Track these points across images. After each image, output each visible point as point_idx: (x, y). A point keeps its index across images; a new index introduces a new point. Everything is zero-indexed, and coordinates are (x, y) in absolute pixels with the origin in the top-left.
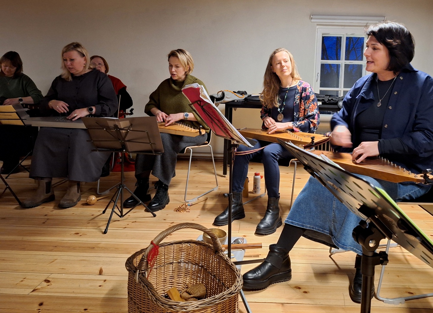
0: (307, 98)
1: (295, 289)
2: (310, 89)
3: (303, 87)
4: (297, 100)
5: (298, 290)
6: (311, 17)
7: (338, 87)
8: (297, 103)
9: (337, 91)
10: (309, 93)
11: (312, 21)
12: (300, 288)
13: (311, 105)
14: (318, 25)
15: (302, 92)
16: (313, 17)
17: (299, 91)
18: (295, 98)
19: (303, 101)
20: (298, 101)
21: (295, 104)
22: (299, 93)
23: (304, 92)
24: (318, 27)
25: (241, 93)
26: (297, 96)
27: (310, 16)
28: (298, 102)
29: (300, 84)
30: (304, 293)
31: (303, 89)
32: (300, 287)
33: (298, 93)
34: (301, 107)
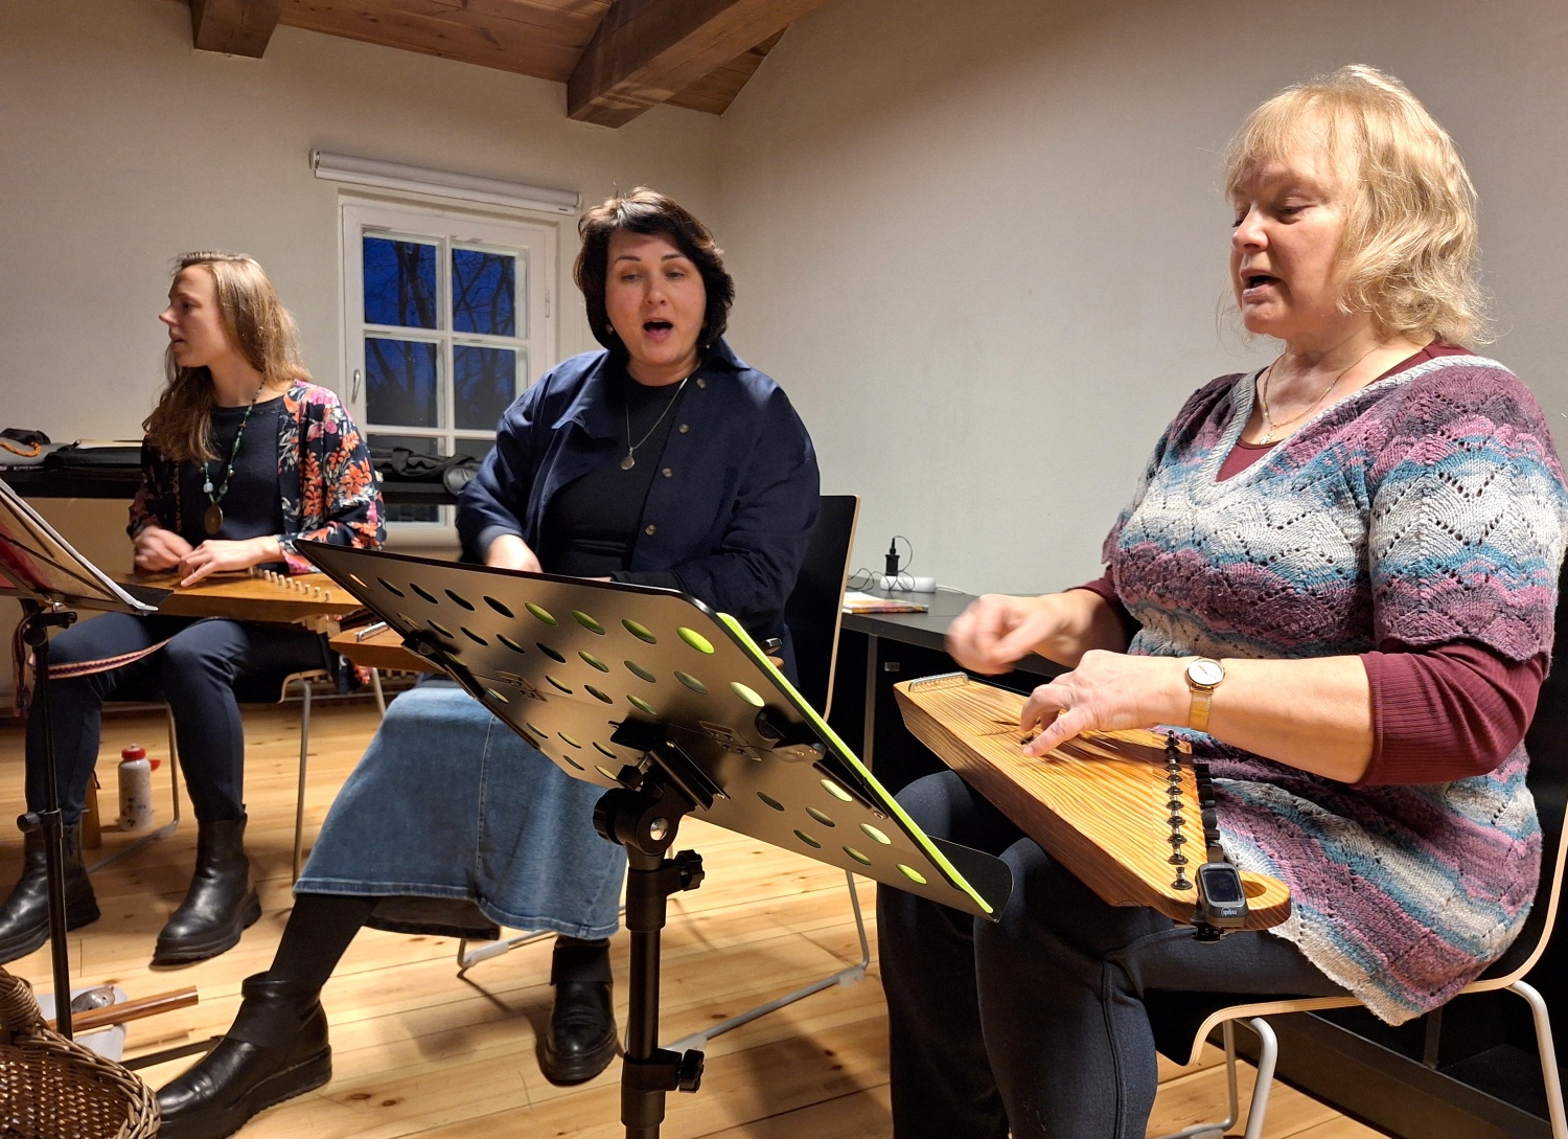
0: (332, 443)
1: (351, 1102)
2: (338, 413)
3: (308, 403)
4: (290, 450)
5: (362, 1104)
6: (315, 157)
7: (433, 423)
8: (291, 462)
9: (432, 440)
10: (335, 427)
11: (320, 173)
12: (366, 1097)
13: (347, 471)
14: (342, 191)
15: (308, 424)
16: (324, 159)
17: (296, 418)
18: (281, 444)
19: (314, 454)
20: (295, 454)
21: (282, 467)
22: (295, 426)
23: (317, 423)
24: (342, 199)
25: (22, 437)
26: (287, 436)
27: (310, 156)
28: (296, 458)
29: (296, 394)
30: (384, 1108)
31: (308, 410)
32: (368, 1092)
33: (290, 425)
34: (309, 480)
